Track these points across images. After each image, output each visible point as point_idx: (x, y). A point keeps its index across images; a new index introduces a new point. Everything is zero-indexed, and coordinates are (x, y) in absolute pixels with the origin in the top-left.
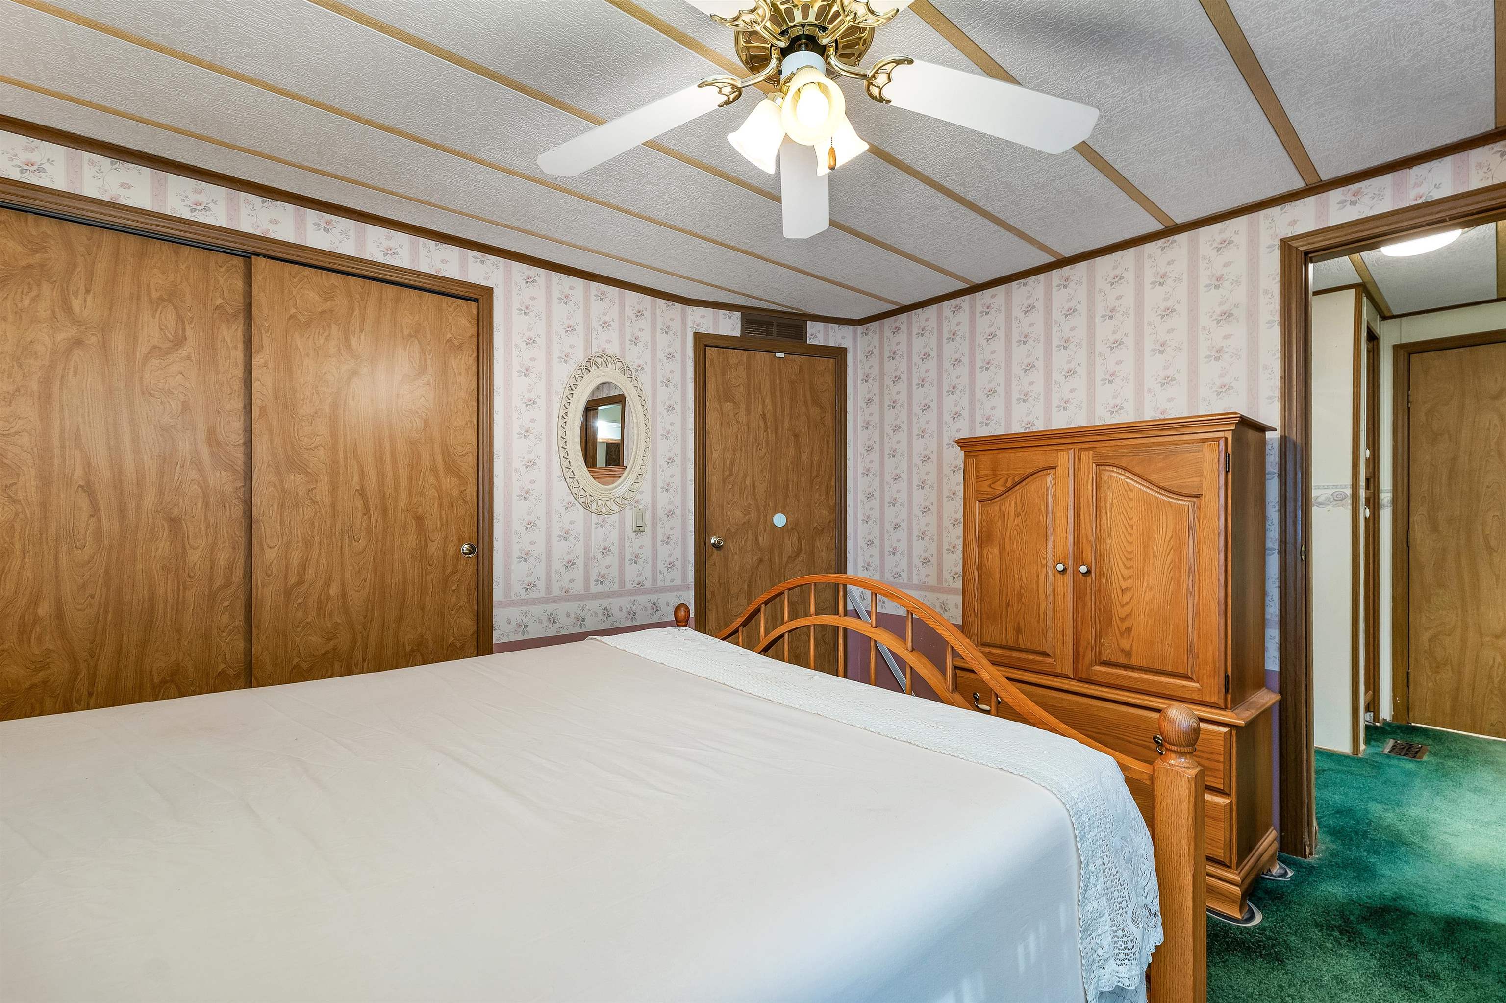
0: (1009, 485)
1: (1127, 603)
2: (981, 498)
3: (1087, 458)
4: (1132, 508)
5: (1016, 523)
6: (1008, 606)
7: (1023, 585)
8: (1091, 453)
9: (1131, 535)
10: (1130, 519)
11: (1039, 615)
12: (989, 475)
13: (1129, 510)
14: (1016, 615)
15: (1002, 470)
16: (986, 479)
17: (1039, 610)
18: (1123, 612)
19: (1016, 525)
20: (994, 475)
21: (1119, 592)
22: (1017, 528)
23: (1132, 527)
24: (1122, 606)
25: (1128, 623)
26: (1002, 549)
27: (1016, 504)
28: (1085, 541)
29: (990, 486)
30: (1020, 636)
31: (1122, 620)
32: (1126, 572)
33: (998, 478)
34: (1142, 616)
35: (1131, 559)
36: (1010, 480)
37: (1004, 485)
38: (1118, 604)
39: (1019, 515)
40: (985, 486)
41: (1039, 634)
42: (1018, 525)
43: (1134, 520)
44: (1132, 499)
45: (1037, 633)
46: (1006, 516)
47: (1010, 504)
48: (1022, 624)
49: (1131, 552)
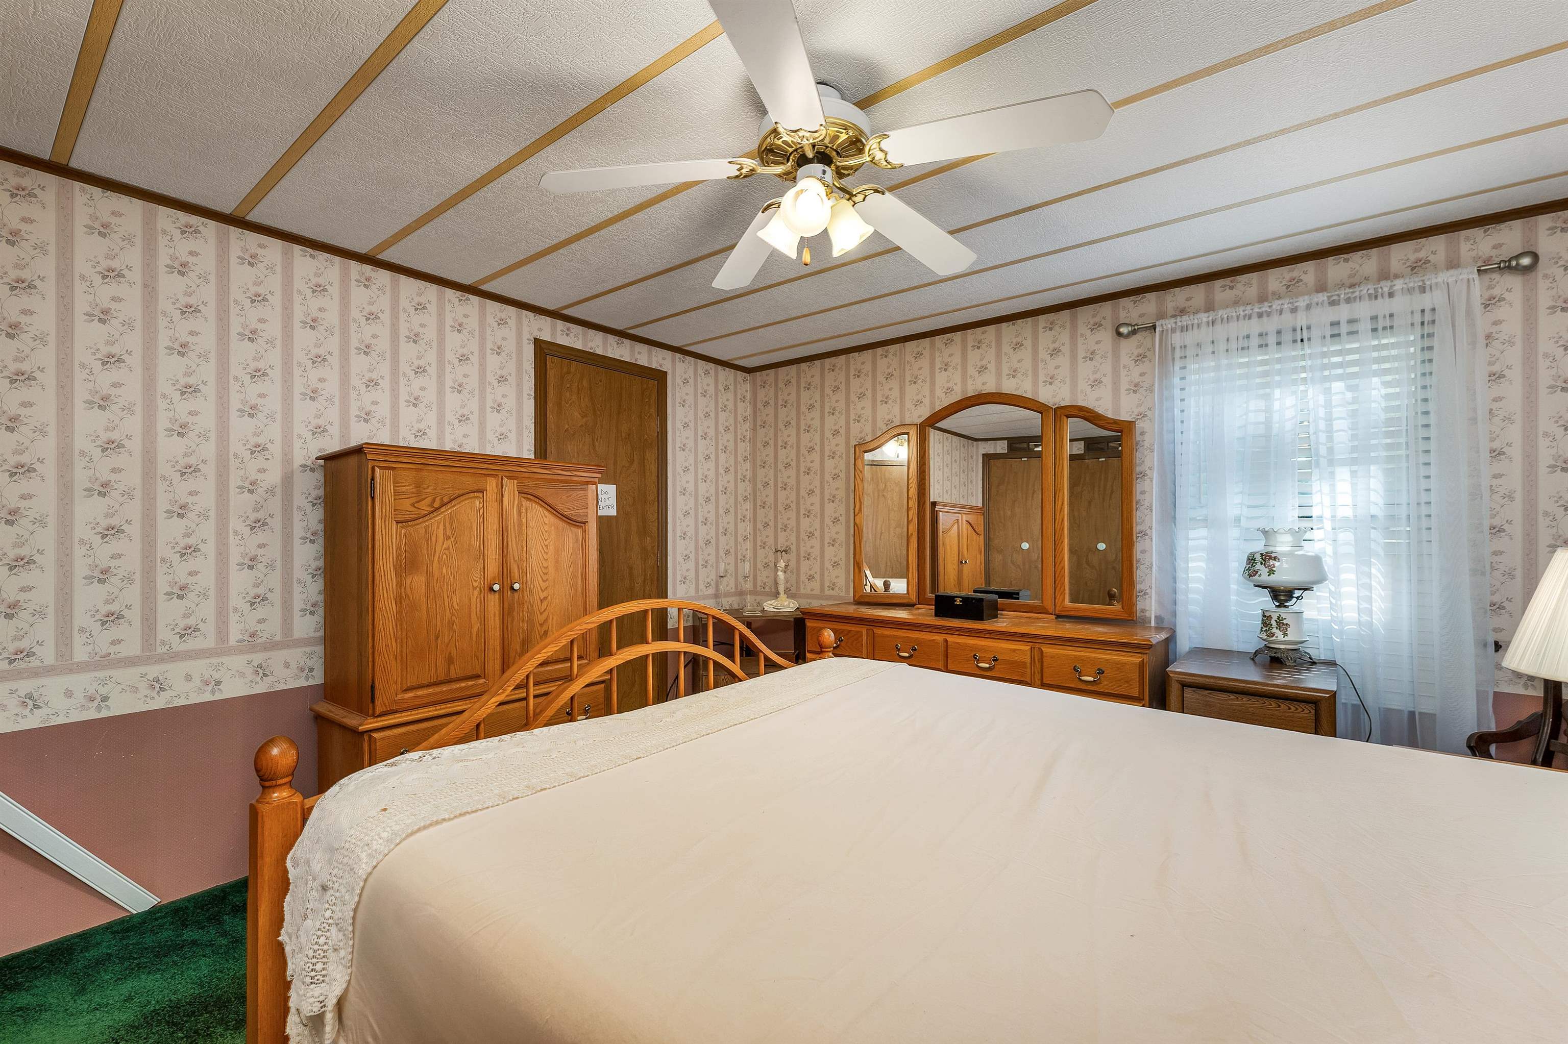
0: (436, 505)
1: (545, 610)
2: (400, 517)
3: (510, 487)
4: (546, 532)
5: (445, 546)
6: (437, 638)
7: (454, 611)
8: (516, 481)
9: (546, 553)
10: (546, 540)
11: (472, 638)
12: (413, 493)
13: (544, 533)
14: (448, 644)
15: (428, 489)
16: (409, 496)
17: (471, 633)
18: (542, 618)
19: (445, 549)
20: (419, 493)
21: (539, 602)
22: (447, 552)
23: (546, 546)
24: (541, 614)
25: (545, 628)
26: (429, 575)
27: (445, 526)
28: (512, 560)
29: (413, 505)
30: (452, 667)
31: (541, 625)
32: (543, 585)
33: (424, 497)
34: (555, 618)
35: (546, 574)
36: (438, 500)
37: (431, 505)
38: (538, 612)
39: (448, 538)
40: (406, 504)
41: (472, 658)
42: (448, 549)
43: (549, 540)
44: (546, 524)
45: (469, 658)
46: (434, 539)
47: (437, 524)
48: (454, 654)
49: (546, 568)
